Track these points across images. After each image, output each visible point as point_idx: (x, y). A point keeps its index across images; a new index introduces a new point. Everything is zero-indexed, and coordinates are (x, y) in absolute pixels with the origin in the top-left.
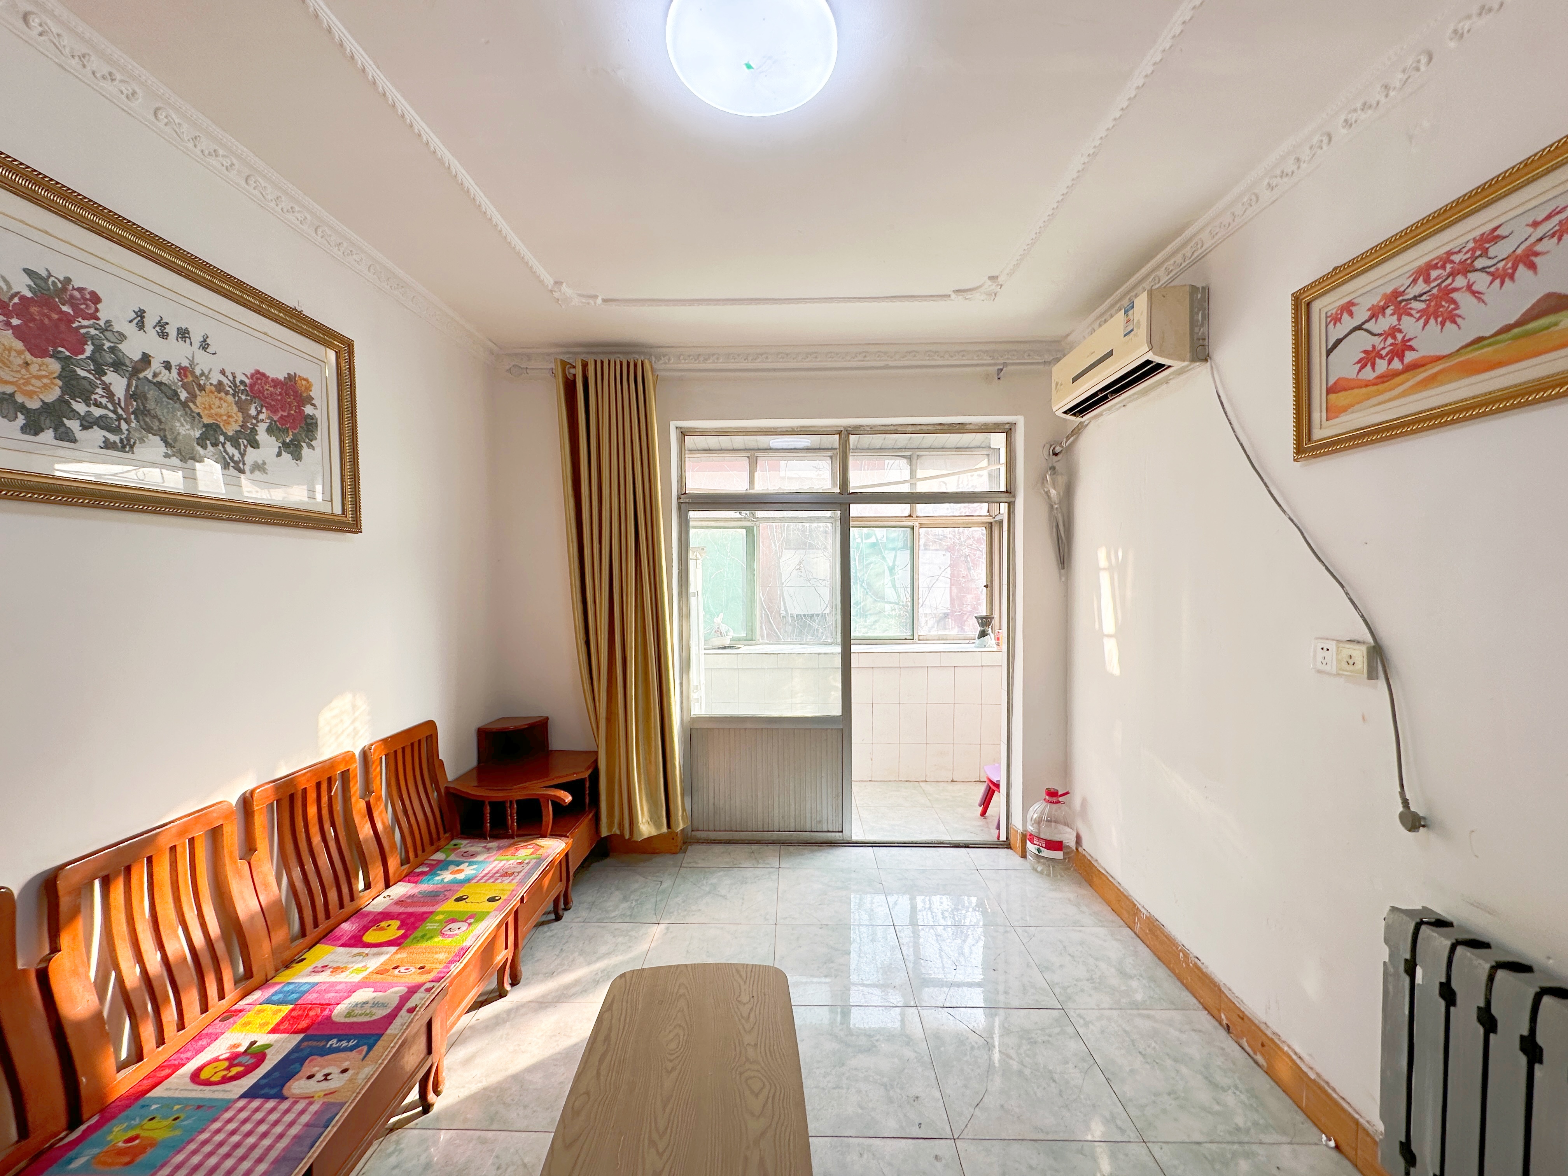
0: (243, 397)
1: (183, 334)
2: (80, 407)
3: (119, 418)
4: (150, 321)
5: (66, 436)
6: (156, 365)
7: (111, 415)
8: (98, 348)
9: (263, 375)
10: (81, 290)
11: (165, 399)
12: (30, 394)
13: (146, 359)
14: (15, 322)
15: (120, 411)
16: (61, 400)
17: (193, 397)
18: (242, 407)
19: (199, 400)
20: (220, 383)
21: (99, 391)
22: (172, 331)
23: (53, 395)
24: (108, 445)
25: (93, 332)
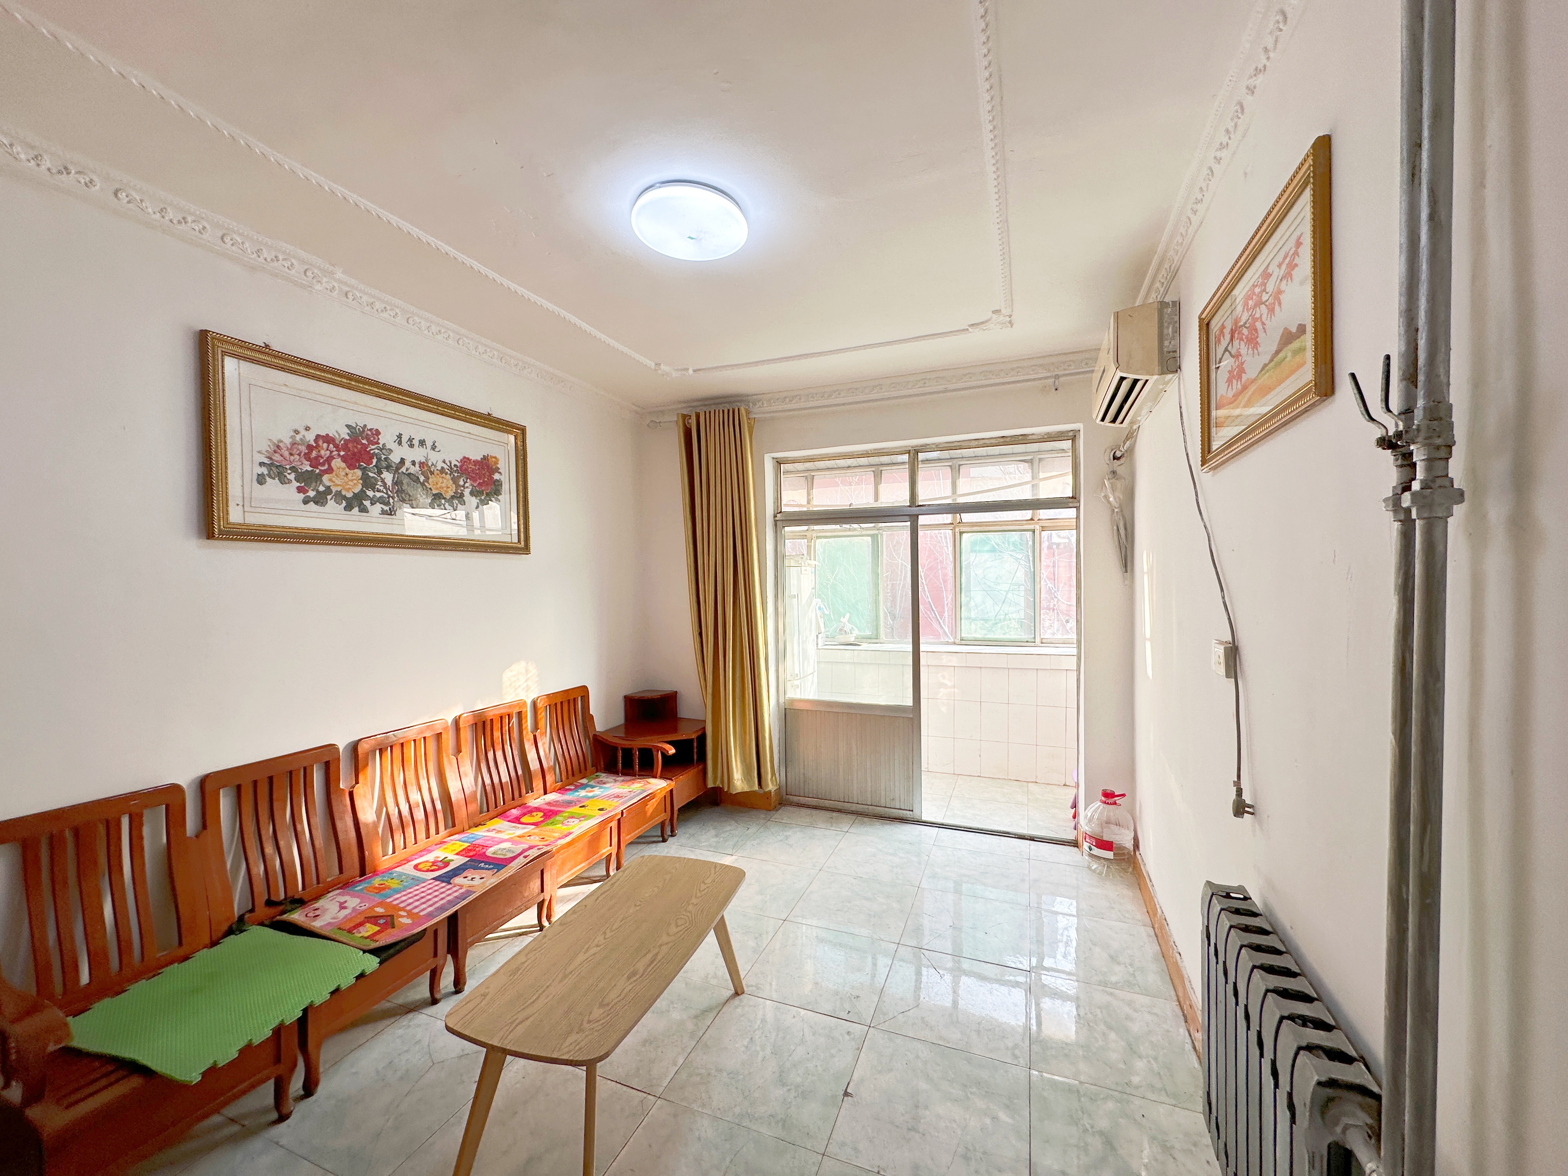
0: (456, 474)
1: (422, 443)
2: (370, 493)
3: (389, 497)
4: (405, 439)
5: (363, 510)
6: (408, 464)
7: (386, 496)
8: (379, 460)
9: (468, 459)
10: (371, 430)
11: (412, 483)
12: (348, 490)
13: (402, 461)
14: (342, 453)
15: (389, 493)
16: (362, 491)
17: (427, 479)
18: (455, 481)
19: (430, 481)
20: (442, 468)
21: (380, 483)
22: (416, 442)
23: (358, 489)
24: (383, 512)
25: (377, 451)
